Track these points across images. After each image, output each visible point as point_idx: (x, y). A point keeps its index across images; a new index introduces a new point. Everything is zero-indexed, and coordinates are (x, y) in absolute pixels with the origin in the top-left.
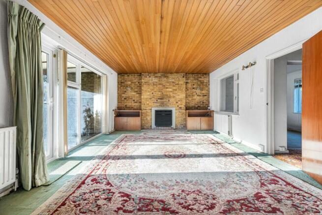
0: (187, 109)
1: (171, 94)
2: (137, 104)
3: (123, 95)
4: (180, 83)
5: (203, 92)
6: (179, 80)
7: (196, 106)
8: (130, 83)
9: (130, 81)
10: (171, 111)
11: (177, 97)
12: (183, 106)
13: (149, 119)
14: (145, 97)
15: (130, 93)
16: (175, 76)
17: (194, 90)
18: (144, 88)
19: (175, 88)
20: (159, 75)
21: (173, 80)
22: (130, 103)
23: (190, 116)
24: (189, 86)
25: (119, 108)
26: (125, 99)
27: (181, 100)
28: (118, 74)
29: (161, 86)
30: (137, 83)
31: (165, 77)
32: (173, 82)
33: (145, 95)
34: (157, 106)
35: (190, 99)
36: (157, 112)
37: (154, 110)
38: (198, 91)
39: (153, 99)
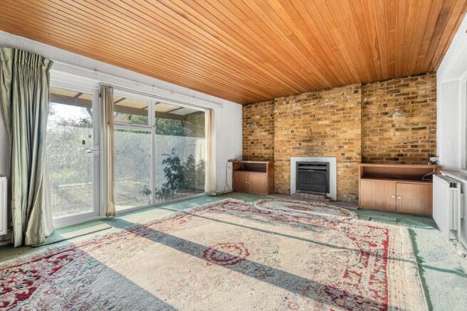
0: (364, 160)
1: (328, 129)
2: (268, 151)
3: (250, 138)
4: (348, 105)
5: (415, 120)
6: (346, 100)
7: (393, 155)
8: (258, 117)
9: (258, 114)
10: (326, 165)
11: (341, 136)
12: (355, 154)
13: (286, 177)
14: (280, 138)
15: (260, 134)
16: (336, 93)
17: (386, 118)
18: (279, 123)
19: (335, 118)
20: (304, 96)
21: (332, 103)
22: (259, 150)
23: (367, 175)
24: (373, 109)
25: (245, 157)
26: (252, 143)
27: (350, 142)
28: (243, 106)
29: (307, 117)
30: (269, 116)
31: (316, 98)
32: (332, 107)
33: (281, 136)
34: (300, 155)
35: (376, 139)
36: (300, 165)
37: (294, 160)
38: (397, 118)
39: (293, 141)
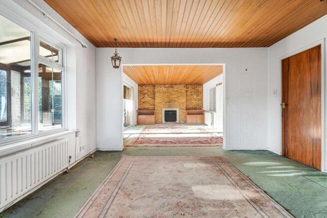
0: (187, 110)
1: (176, 99)
2: (152, 106)
3: (142, 100)
4: (182, 91)
5: (198, 97)
6: (181, 90)
7: (194, 107)
8: (147, 91)
9: (146, 90)
10: (176, 111)
11: (180, 101)
12: (184, 108)
13: (160, 116)
14: (158, 101)
15: (147, 98)
16: (178, 86)
17: (192, 96)
18: (157, 95)
19: (178, 95)
20: (167, 86)
21: (177, 90)
22: (146, 106)
23: (189, 114)
24: (189, 93)
25: (139, 109)
26: (143, 103)
27: (183, 103)
28: (139, 85)
29: (169, 94)
30: (152, 92)
31: (172, 87)
32: (177, 91)
33: (158, 100)
34: (166, 108)
35: (189, 102)
36: (166, 111)
37: (164, 110)
38: (195, 96)
39: (163, 103)
